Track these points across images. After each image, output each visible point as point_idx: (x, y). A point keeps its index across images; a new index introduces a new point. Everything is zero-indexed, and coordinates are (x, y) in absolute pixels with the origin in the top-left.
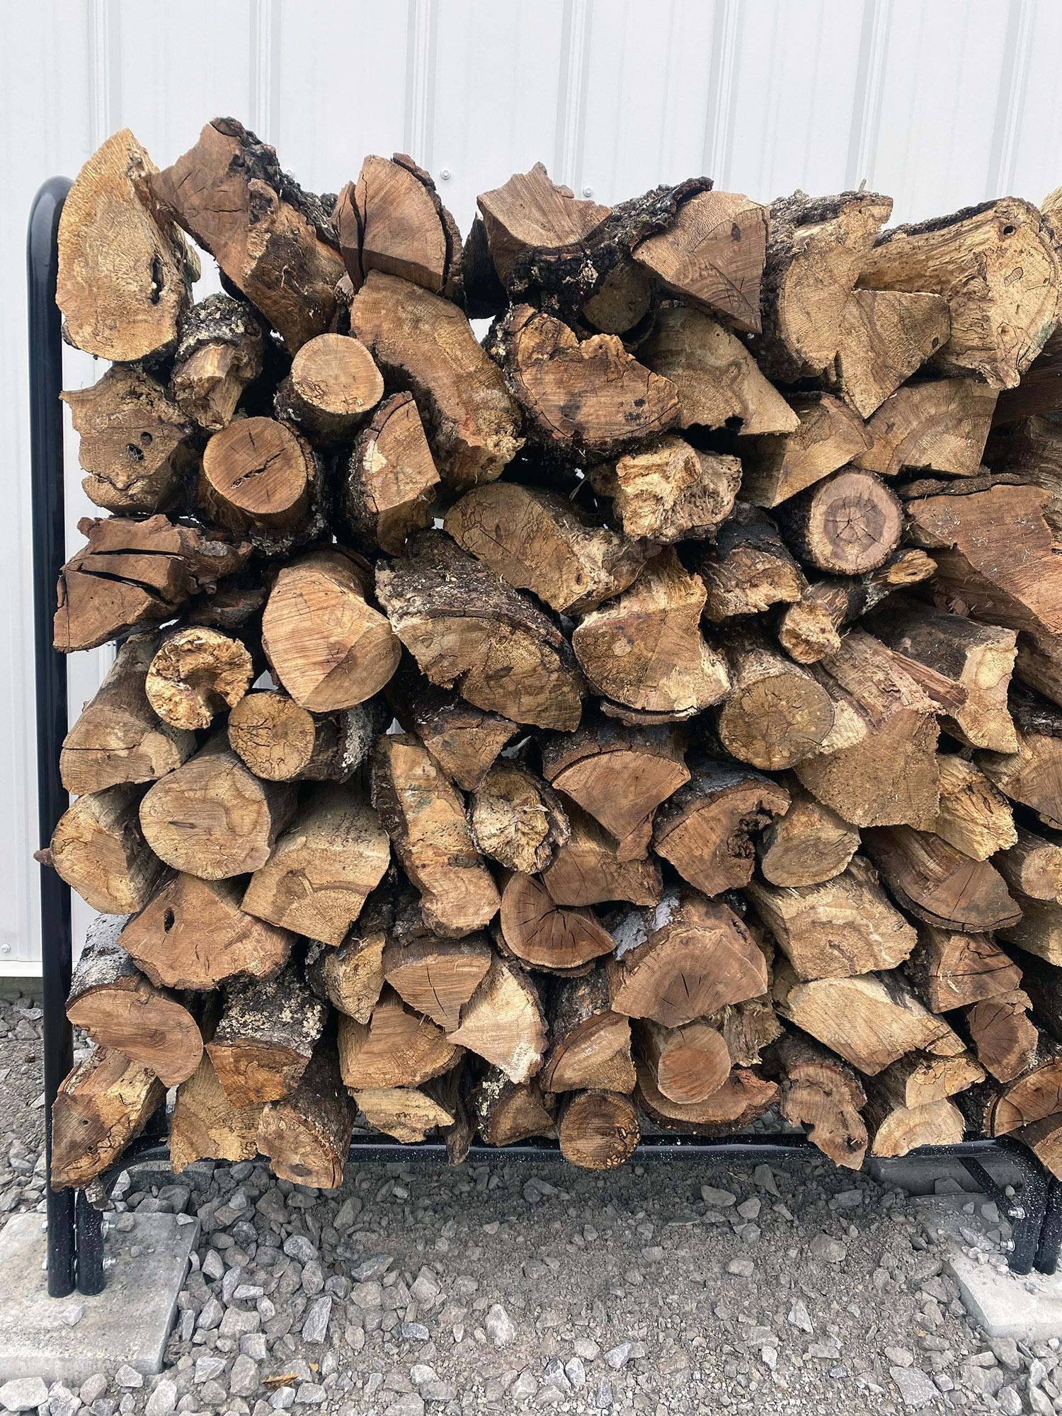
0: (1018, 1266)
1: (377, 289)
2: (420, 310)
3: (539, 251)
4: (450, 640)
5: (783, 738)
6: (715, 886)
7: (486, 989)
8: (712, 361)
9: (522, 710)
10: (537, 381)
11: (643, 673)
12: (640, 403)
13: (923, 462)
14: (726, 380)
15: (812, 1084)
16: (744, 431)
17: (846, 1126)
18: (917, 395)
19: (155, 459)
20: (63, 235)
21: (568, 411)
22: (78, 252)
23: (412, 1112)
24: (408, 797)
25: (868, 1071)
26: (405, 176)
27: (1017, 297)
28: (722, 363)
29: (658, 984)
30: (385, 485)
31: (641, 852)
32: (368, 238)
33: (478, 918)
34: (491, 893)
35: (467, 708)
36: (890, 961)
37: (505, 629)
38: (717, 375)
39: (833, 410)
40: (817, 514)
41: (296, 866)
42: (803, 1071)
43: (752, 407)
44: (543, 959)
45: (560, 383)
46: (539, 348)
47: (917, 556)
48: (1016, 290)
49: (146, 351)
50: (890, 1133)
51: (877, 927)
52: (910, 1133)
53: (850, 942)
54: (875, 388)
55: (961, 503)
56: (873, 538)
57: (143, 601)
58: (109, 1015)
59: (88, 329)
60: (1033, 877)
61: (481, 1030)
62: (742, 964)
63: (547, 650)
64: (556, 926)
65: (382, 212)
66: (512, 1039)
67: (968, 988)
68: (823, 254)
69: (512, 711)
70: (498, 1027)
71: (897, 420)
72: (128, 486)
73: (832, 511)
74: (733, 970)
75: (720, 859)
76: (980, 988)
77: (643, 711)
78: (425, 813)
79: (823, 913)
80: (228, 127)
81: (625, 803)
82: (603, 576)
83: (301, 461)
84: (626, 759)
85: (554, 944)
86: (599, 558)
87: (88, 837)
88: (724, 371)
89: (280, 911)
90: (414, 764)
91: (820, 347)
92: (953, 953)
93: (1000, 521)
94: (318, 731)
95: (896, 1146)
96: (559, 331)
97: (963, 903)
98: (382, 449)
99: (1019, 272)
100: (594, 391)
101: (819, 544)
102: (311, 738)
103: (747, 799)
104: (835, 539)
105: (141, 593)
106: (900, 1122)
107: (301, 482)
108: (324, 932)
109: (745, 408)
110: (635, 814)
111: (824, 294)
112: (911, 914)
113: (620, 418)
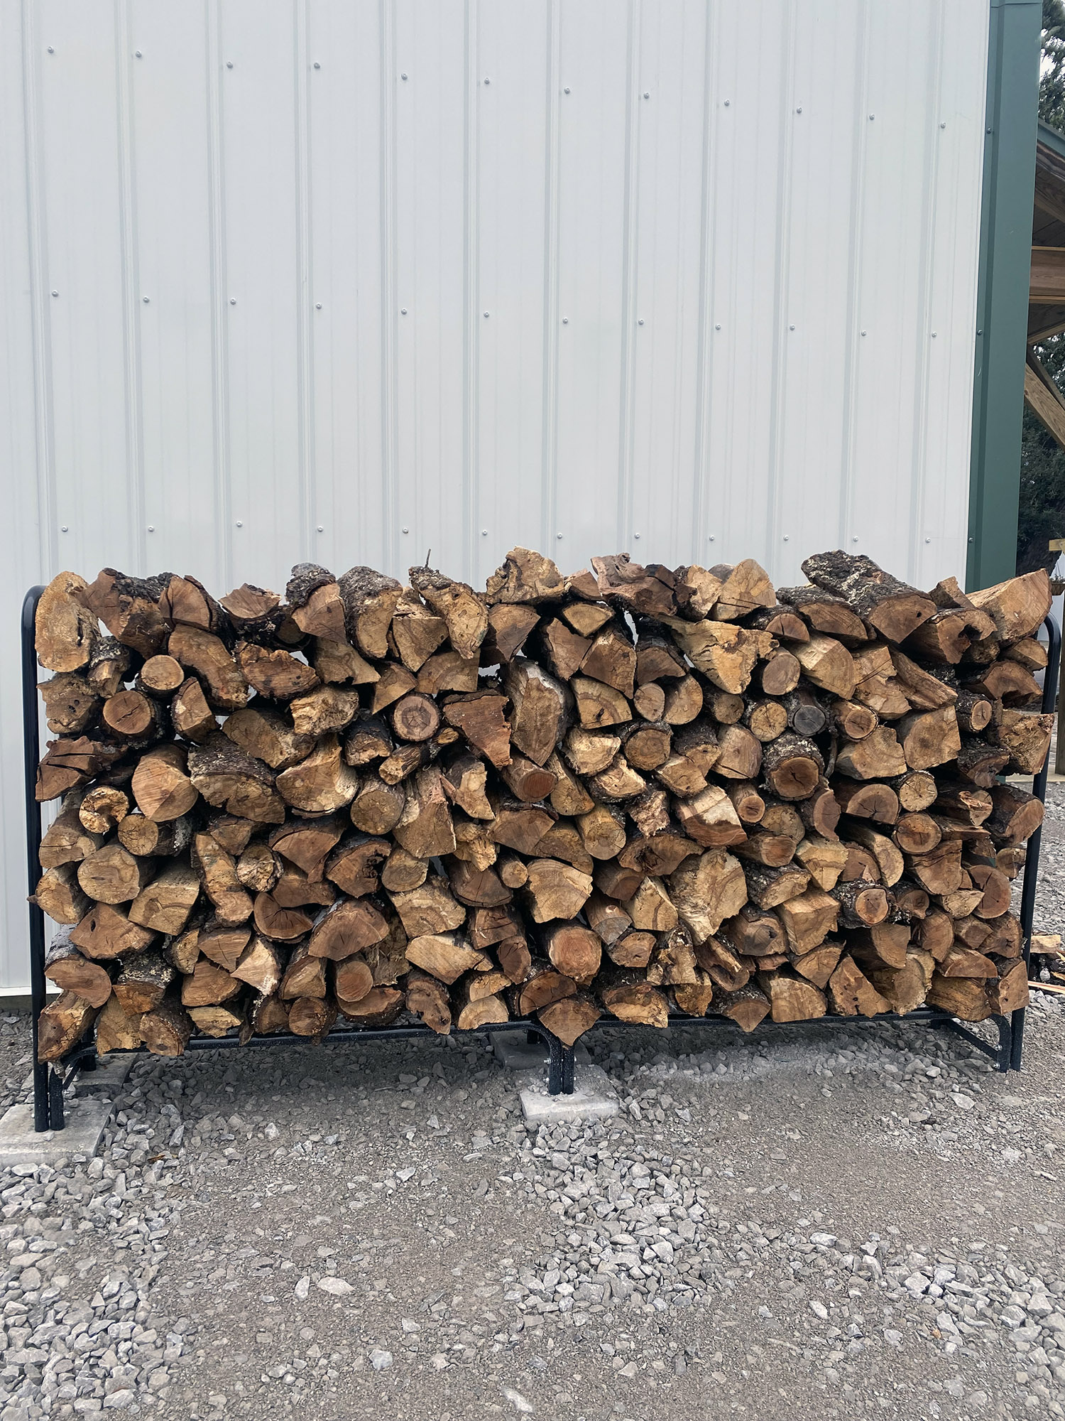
0: (553, 1091)
1: (181, 632)
2: (201, 640)
3: (246, 620)
4: (218, 785)
5: (381, 820)
6: (358, 892)
7: (248, 950)
8: (337, 653)
9: (256, 815)
10: (251, 672)
11: (310, 794)
12: (298, 678)
13: (449, 688)
14: (344, 662)
15: (420, 991)
16: (354, 683)
17: (439, 1012)
18: (440, 659)
19: (81, 712)
20: (38, 618)
21: (267, 682)
22: (45, 626)
23: (219, 1019)
24: (206, 860)
25: (447, 982)
26: (190, 586)
27: (466, 622)
28: (342, 654)
29: (329, 940)
30: (186, 718)
31: (319, 878)
32: (174, 613)
33: (243, 915)
34: (249, 903)
35: (231, 816)
36: (453, 925)
37: (244, 779)
38: (340, 660)
39: (397, 670)
40: (397, 716)
41: (153, 897)
42: (415, 984)
43: (357, 672)
44: (278, 935)
45: (261, 672)
46: (251, 658)
47: (449, 730)
48: (464, 619)
49: (76, 667)
50: (467, 1016)
51: (444, 908)
52: (478, 1016)
53: (431, 917)
54: (418, 659)
55: (467, 705)
56: (426, 724)
57: (77, 776)
58: (65, 973)
59: (49, 659)
60: (509, 877)
61: (247, 970)
62: (368, 927)
63: (265, 787)
64: (282, 918)
65: (180, 602)
66: (262, 973)
67: (491, 936)
68: (374, 612)
69: (251, 815)
70: (255, 968)
71: (433, 670)
72: (69, 724)
73: (404, 714)
74: (364, 930)
75: (359, 879)
76: (497, 935)
77: (310, 812)
78: (214, 867)
79: (416, 903)
80: (109, 572)
81: (308, 855)
82: (293, 751)
83: (148, 709)
84: (307, 834)
85: (282, 927)
86: (290, 743)
87: (53, 887)
88: (343, 658)
89: (147, 919)
90: (207, 844)
91: (379, 649)
92: (481, 918)
93: (483, 713)
94: (160, 831)
95: (471, 1023)
96: (259, 651)
97: (480, 893)
98: (183, 704)
99: (465, 612)
100: (277, 674)
101: (401, 729)
102: (157, 834)
103: (369, 849)
104: (408, 726)
105: (76, 773)
106: (472, 1010)
107: (149, 718)
108: (169, 929)
109: (354, 673)
110: (316, 861)
111: (377, 627)
112: (459, 901)
113: (290, 684)
